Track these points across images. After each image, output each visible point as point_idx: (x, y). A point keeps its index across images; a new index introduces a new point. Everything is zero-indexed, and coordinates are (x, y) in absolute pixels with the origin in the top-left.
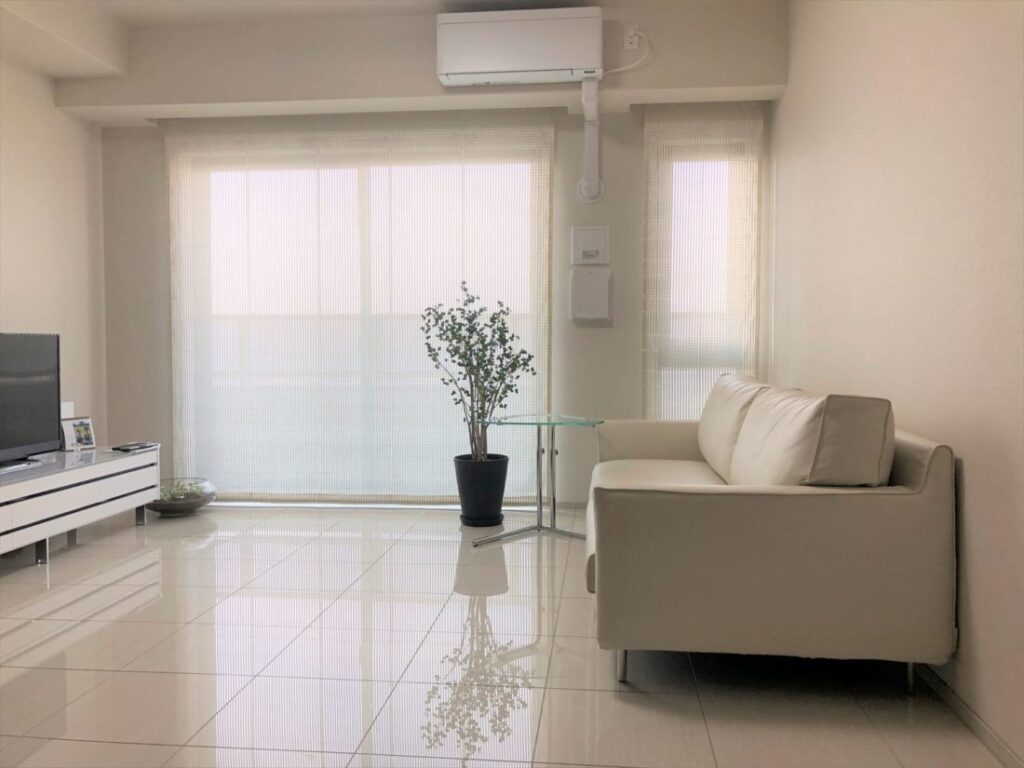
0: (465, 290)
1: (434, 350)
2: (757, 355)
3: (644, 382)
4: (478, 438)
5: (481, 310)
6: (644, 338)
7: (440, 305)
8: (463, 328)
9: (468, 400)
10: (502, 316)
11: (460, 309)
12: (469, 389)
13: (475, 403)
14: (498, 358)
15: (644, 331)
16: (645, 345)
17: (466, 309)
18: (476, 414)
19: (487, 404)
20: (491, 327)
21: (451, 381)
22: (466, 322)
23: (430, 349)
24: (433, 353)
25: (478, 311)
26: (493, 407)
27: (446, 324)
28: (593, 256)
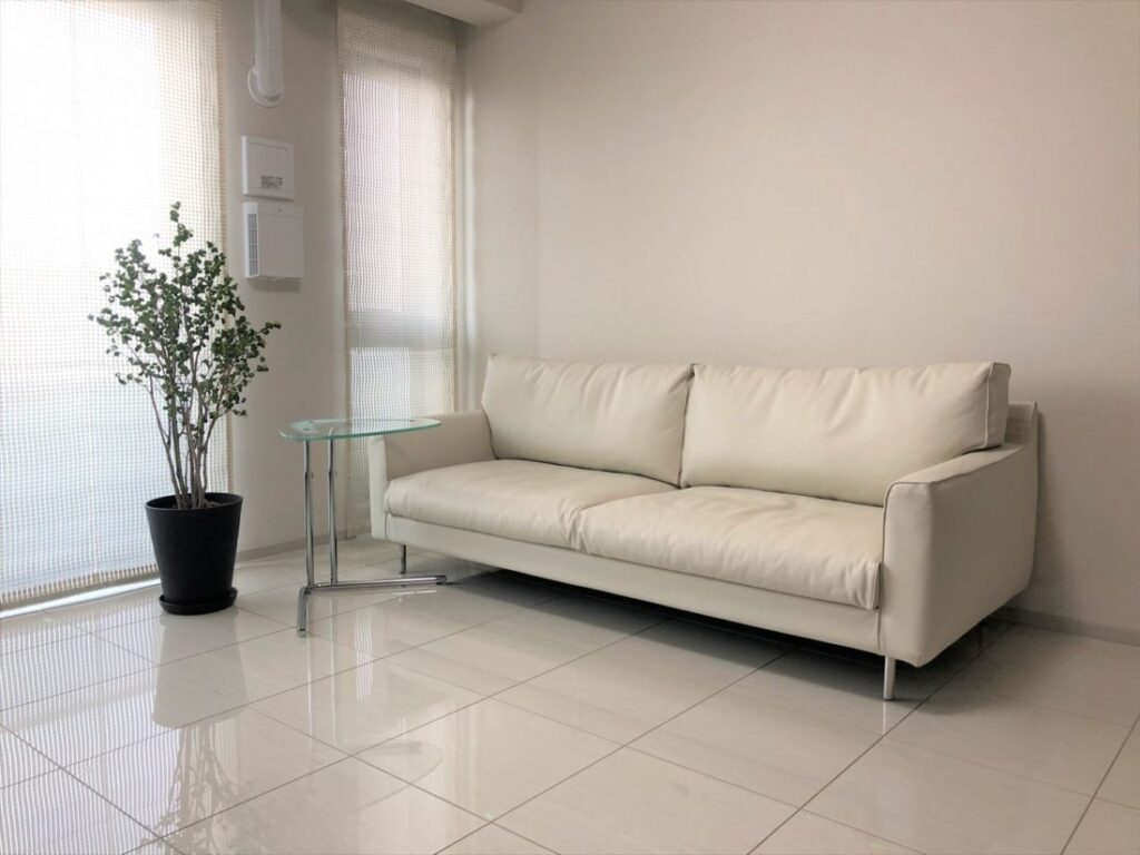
2: (455, 331)
28: (276, 186)
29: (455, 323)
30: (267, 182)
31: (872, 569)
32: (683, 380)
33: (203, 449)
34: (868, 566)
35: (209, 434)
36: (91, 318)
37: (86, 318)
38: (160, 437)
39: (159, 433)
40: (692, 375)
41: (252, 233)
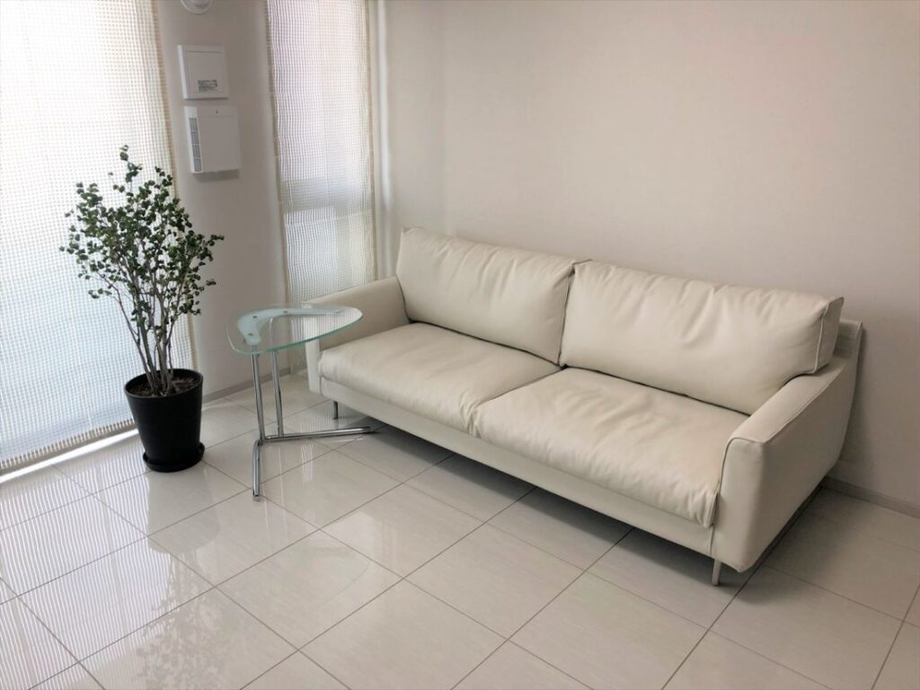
28: (211, 88)
29: (373, 187)
30: (203, 86)
31: (711, 498)
32: (564, 278)
33: (167, 343)
34: (708, 496)
35: (171, 332)
36: (62, 249)
37: (58, 250)
38: (131, 336)
39: (130, 333)
40: (573, 272)
41: (194, 134)
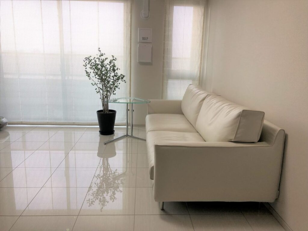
0: (100, 51)
1: (88, 73)
3: (163, 85)
4: (105, 105)
5: (106, 59)
6: (163, 70)
7: (91, 56)
8: (99, 65)
9: (101, 91)
10: (114, 61)
11: (98, 58)
12: (101, 87)
13: (104, 92)
14: (112, 77)
15: (163, 67)
16: (163, 72)
17: (100, 58)
18: (104, 97)
19: (108, 93)
20: (109, 65)
21: (95, 84)
22: (100, 63)
23: (87, 73)
24: (88, 74)
25: (104, 59)
26: (111, 94)
27: (93, 64)
28: (146, 40)
30: (144, 38)
32: (203, 100)
